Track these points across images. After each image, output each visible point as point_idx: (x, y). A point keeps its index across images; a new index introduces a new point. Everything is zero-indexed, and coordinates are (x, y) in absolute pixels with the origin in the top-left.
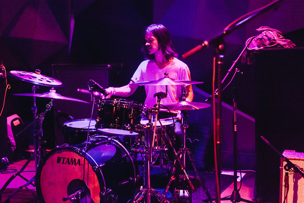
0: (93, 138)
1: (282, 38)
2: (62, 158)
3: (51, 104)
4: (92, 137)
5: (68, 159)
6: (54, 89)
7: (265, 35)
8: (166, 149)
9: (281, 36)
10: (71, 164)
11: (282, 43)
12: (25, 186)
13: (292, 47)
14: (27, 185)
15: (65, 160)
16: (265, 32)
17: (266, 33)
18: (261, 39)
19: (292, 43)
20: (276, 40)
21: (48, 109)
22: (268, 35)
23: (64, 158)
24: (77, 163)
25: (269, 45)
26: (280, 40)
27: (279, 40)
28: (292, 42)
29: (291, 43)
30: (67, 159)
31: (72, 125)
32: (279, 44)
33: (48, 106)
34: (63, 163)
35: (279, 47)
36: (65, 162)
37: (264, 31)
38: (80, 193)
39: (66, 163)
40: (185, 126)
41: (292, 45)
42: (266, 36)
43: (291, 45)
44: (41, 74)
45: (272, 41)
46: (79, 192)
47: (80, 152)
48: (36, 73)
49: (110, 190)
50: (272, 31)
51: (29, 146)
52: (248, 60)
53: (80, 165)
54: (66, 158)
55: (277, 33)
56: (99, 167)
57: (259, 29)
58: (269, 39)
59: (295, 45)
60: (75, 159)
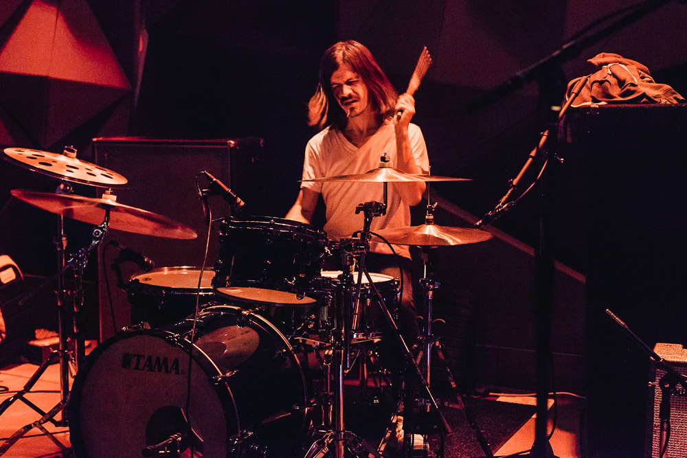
0: (204, 311)
1: (650, 82)
2: (135, 355)
3: (104, 227)
4: (204, 307)
5: (150, 358)
6: (111, 194)
7: (610, 73)
8: (376, 340)
9: (646, 75)
10: (156, 369)
11: (651, 93)
12: (38, 424)
13: (675, 102)
14: (43, 423)
15: (143, 361)
16: (610, 65)
17: (613, 69)
18: (601, 83)
19: (676, 94)
20: (637, 85)
21: (96, 239)
22: (618, 73)
23: (139, 356)
24: (172, 368)
25: (621, 96)
26: (646, 86)
27: (643, 86)
28: (673, 91)
29: (674, 93)
30: (146, 357)
31: (150, 279)
32: (644, 95)
33: (98, 234)
34: (137, 368)
35: (644, 103)
36: (141, 366)
37: (606, 64)
38: (180, 439)
39: (143, 369)
40: (432, 283)
41: (675, 98)
42: (614, 75)
43: (671, 97)
44: (77, 157)
45: (628, 87)
46: (177, 438)
47: (178, 341)
48: (66, 155)
49: (250, 434)
50: (626, 65)
51: (36, 331)
52: (569, 133)
53: (177, 373)
54: (143, 356)
55: (638, 69)
56: (224, 379)
57: (596, 60)
58: (621, 83)
59: (682, 98)
60: (166, 360)
